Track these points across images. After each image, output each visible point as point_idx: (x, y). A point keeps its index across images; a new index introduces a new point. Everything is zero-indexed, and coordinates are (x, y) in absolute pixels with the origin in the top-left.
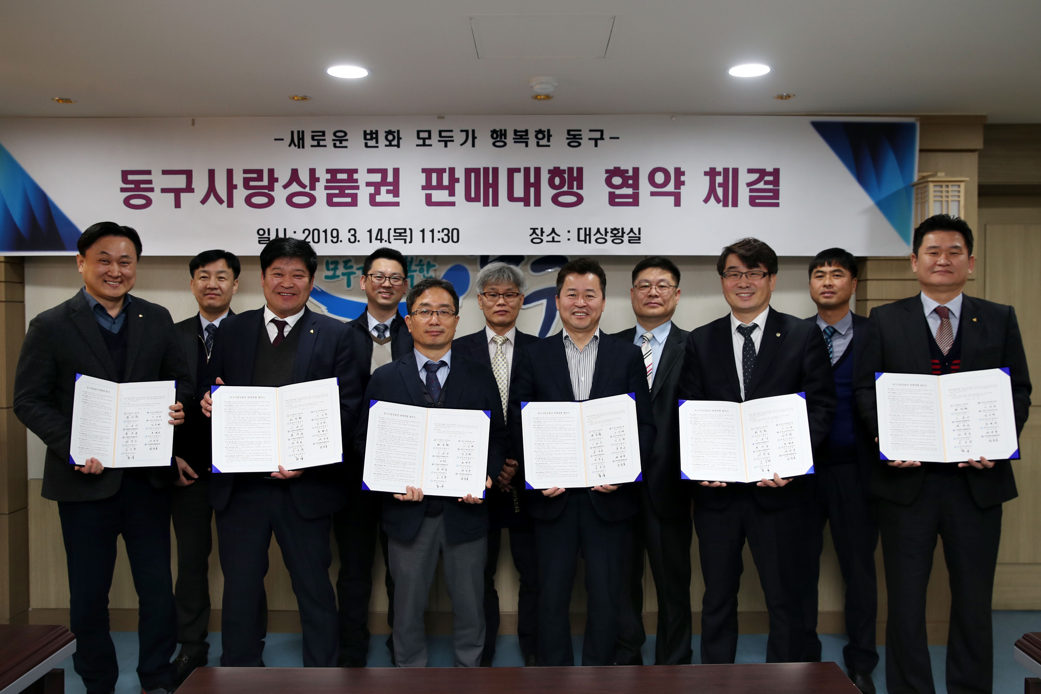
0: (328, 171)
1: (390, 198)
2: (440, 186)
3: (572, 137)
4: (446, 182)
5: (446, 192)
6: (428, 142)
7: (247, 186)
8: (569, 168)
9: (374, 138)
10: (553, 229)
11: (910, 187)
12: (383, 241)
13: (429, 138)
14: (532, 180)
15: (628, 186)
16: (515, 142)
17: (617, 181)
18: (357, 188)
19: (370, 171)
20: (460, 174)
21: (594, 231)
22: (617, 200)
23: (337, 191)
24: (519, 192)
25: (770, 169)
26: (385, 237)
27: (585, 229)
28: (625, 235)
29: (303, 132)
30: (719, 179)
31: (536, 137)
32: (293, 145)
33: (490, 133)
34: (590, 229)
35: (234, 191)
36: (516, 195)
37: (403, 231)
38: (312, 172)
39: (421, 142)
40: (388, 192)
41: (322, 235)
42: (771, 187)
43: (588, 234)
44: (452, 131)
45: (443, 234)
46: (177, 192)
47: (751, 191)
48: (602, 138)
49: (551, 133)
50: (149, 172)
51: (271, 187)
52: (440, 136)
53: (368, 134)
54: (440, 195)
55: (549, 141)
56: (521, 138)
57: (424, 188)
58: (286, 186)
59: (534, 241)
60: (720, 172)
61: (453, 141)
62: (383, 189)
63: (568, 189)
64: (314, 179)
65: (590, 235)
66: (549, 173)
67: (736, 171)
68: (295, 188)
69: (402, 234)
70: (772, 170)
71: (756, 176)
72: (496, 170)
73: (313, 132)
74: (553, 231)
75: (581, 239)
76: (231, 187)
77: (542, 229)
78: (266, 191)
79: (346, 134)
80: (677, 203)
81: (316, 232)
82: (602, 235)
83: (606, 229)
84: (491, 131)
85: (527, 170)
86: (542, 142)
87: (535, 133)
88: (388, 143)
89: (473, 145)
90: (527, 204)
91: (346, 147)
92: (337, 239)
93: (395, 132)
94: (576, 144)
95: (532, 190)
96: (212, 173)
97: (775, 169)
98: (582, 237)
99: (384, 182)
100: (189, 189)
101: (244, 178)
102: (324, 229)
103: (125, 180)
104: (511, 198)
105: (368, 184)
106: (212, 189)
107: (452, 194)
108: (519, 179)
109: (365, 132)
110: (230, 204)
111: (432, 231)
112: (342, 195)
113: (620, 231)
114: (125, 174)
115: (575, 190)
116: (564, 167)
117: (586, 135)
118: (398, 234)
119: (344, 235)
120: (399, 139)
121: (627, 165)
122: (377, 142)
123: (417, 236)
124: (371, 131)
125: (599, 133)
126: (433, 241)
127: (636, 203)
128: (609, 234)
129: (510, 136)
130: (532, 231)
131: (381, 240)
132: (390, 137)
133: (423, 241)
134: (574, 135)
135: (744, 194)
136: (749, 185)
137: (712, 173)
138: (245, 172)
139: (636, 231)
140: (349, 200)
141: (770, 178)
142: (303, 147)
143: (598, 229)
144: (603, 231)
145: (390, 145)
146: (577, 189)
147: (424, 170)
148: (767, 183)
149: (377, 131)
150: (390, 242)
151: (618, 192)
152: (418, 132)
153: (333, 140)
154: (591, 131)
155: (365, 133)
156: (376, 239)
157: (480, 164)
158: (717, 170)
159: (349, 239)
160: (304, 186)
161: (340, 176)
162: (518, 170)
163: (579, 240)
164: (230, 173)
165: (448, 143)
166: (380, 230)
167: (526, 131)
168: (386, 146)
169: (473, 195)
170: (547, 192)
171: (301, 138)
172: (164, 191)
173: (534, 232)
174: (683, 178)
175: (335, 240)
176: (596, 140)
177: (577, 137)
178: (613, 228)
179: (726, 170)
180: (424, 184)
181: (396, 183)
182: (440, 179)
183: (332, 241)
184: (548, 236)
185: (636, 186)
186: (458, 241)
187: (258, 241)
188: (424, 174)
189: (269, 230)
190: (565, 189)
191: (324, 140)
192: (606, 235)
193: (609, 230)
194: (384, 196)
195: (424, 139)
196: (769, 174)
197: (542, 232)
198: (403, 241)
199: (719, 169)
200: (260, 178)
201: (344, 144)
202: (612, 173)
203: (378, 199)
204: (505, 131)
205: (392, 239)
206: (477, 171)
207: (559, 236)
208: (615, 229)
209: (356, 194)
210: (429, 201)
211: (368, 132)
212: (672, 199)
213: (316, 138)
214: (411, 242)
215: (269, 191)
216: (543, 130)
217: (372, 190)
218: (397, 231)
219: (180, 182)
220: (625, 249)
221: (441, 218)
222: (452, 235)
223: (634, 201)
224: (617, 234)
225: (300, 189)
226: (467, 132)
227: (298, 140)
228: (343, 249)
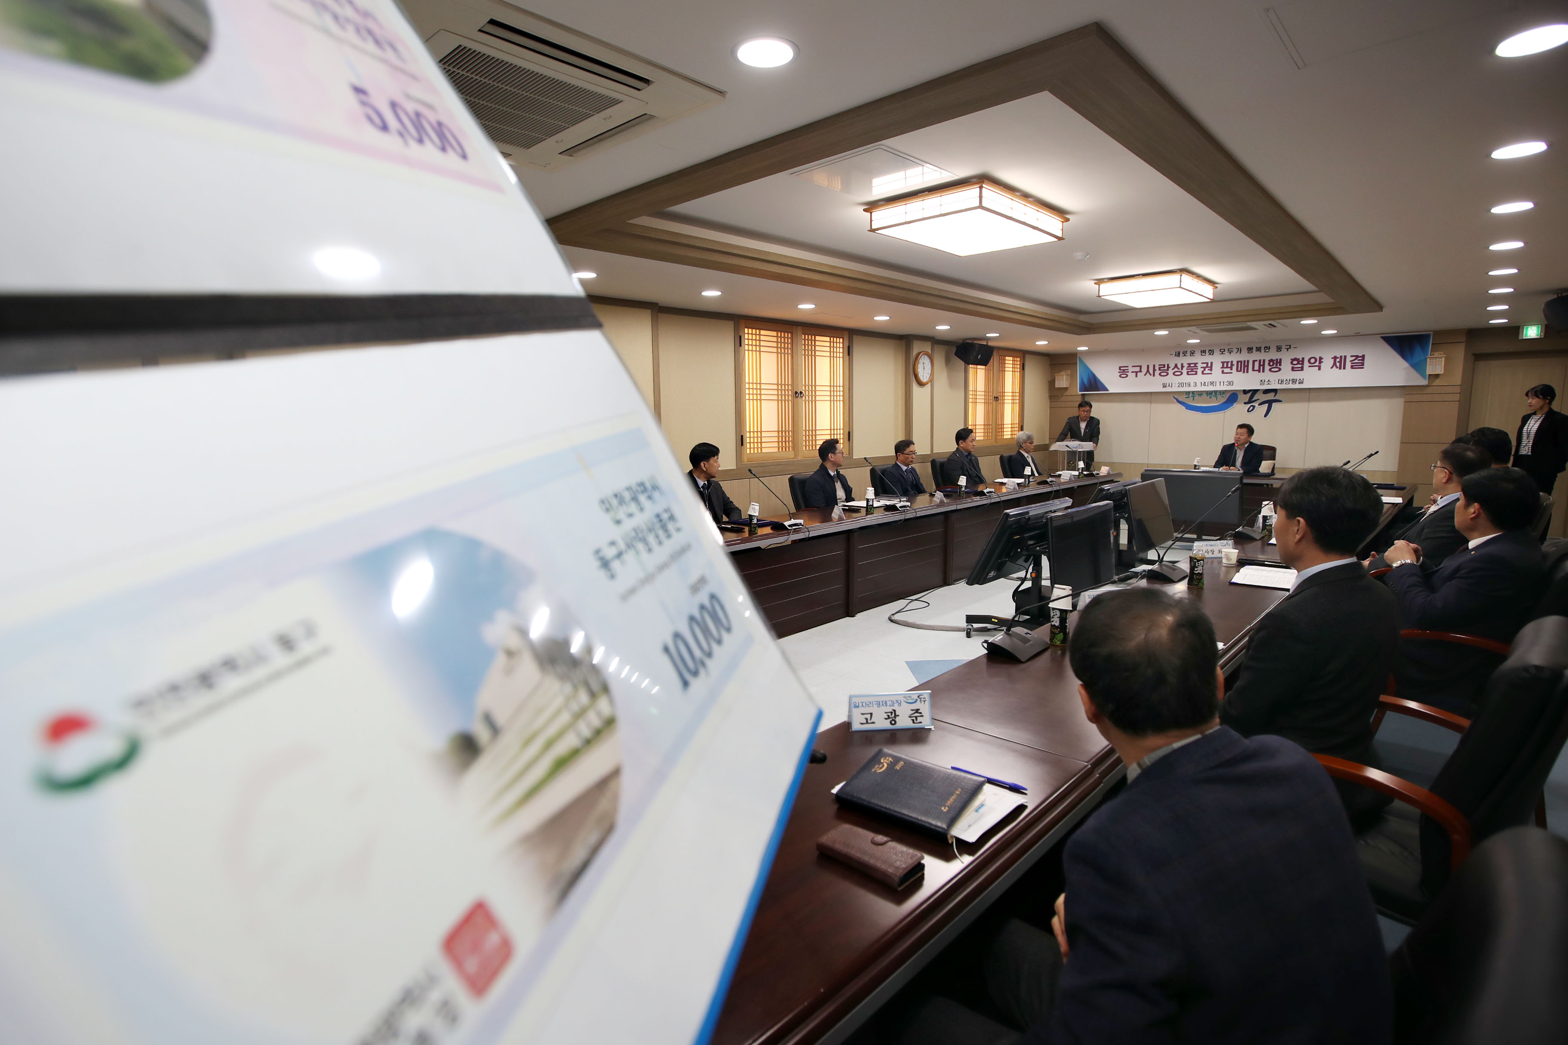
0: (1188, 364)
1: (1209, 372)
2: (1227, 367)
3: (1278, 348)
4: (1229, 366)
5: (1230, 369)
7: (1160, 370)
8: (1276, 359)
9: (1205, 352)
11: (1426, 359)
13: (1224, 351)
14: (1262, 364)
15: (1300, 364)
16: (1256, 351)
17: (1295, 362)
18: (1197, 369)
19: (1202, 363)
20: (1235, 363)
21: (1284, 381)
22: (1295, 369)
23: (1190, 370)
24: (1256, 368)
25: (1360, 355)
26: (1206, 384)
27: (1281, 379)
28: (1297, 381)
30: (1338, 360)
32: (1176, 356)
34: (1283, 379)
36: (1255, 369)
38: (1182, 364)
40: (1209, 370)
41: (1185, 385)
42: (1361, 361)
43: (1282, 381)
44: (1232, 349)
45: (1227, 383)
46: (1137, 372)
47: (1352, 363)
48: (1290, 348)
49: (1270, 347)
50: (1127, 367)
51: (1168, 370)
52: (1228, 350)
54: (1227, 370)
55: (1269, 350)
56: (1259, 350)
57: (1221, 368)
58: (1173, 369)
60: (1339, 357)
61: (1233, 352)
62: (1207, 369)
63: (1276, 366)
64: (1182, 367)
66: (1268, 361)
67: (1345, 357)
68: (1176, 370)
71: (1354, 358)
72: (1248, 361)
74: (1269, 381)
76: (1154, 370)
77: (1264, 380)
78: (1166, 371)
79: (1194, 352)
80: (1319, 369)
84: (1248, 348)
85: (1260, 360)
86: (1266, 351)
87: (1264, 348)
89: (1240, 353)
90: (1259, 372)
91: (1194, 356)
92: (1189, 386)
93: (1212, 350)
94: (1280, 351)
95: (1262, 367)
96: (1148, 366)
97: (1364, 355)
98: (1280, 382)
100: (1140, 371)
101: (1158, 367)
103: (1120, 369)
104: (1253, 370)
105: (1202, 367)
106: (1148, 371)
107: (1231, 369)
108: (1257, 364)
110: (1154, 376)
111: (1224, 382)
112: (1192, 371)
114: (1120, 367)
115: (1278, 366)
116: (1274, 358)
117: (1284, 347)
119: (1192, 384)
120: (1213, 352)
121: (1300, 357)
122: (1205, 354)
123: (1218, 384)
124: (1203, 350)
125: (1289, 346)
126: (1223, 385)
128: (1291, 381)
129: (1254, 349)
132: (1210, 352)
133: (1220, 385)
135: (1348, 364)
136: (1351, 361)
137: (1335, 358)
138: (1159, 365)
139: (1302, 379)
140: (1194, 373)
141: (1361, 358)
142: (1179, 357)
143: (1286, 379)
144: (1288, 380)
145: (1210, 354)
147: (1222, 362)
148: (1359, 360)
149: (1205, 350)
151: (1295, 366)
152: (1220, 350)
153: (1190, 354)
154: (1286, 346)
155: (1201, 351)
156: (1203, 385)
157: (1242, 359)
158: (1337, 357)
160: (1179, 369)
161: (1192, 365)
162: (1257, 361)
163: (1279, 383)
164: (1154, 366)
165: (1231, 353)
166: (1205, 383)
167: (1261, 347)
169: (1239, 370)
170: (1267, 367)
171: (1179, 354)
172: (1132, 372)
173: (1261, 381)
174: (1322, 360)
176: (1288, 349)
177: (1280, 348)
178: (1292, 379)
179: (1342, 357)
181: (1211, 367)
182: (1227, 365)
184: (1266, 382)
185: (1303, 364)
186: (1233, 385)
189: (1166, 383)
190: (1274, 366)
191: (1187, 354)
194: (1207, 371)
195: (1222, 352)
196: (1360, 357)
200: (1164, 367)
202: (1293, 360)
203: (1205, 372)
204: (1253, 347)
206: (1241, 362)
207: (1272, 382)
209: (1197, 371)
210: (1223, 372)
212: (1317, 368)
213: (1184, 353)
214: (1215, 386)
216: (1267, 346)
217: (1203, 369)
219: (1138, 369)
220: (1297, 386)
221: (1227, 378)
222: (1230, 383)
223: (1302, 369)
224: (1294, 381)
225: (1178, 370)
226: (1238, 349)
227: (1178, 354)
228: (1192, 389)
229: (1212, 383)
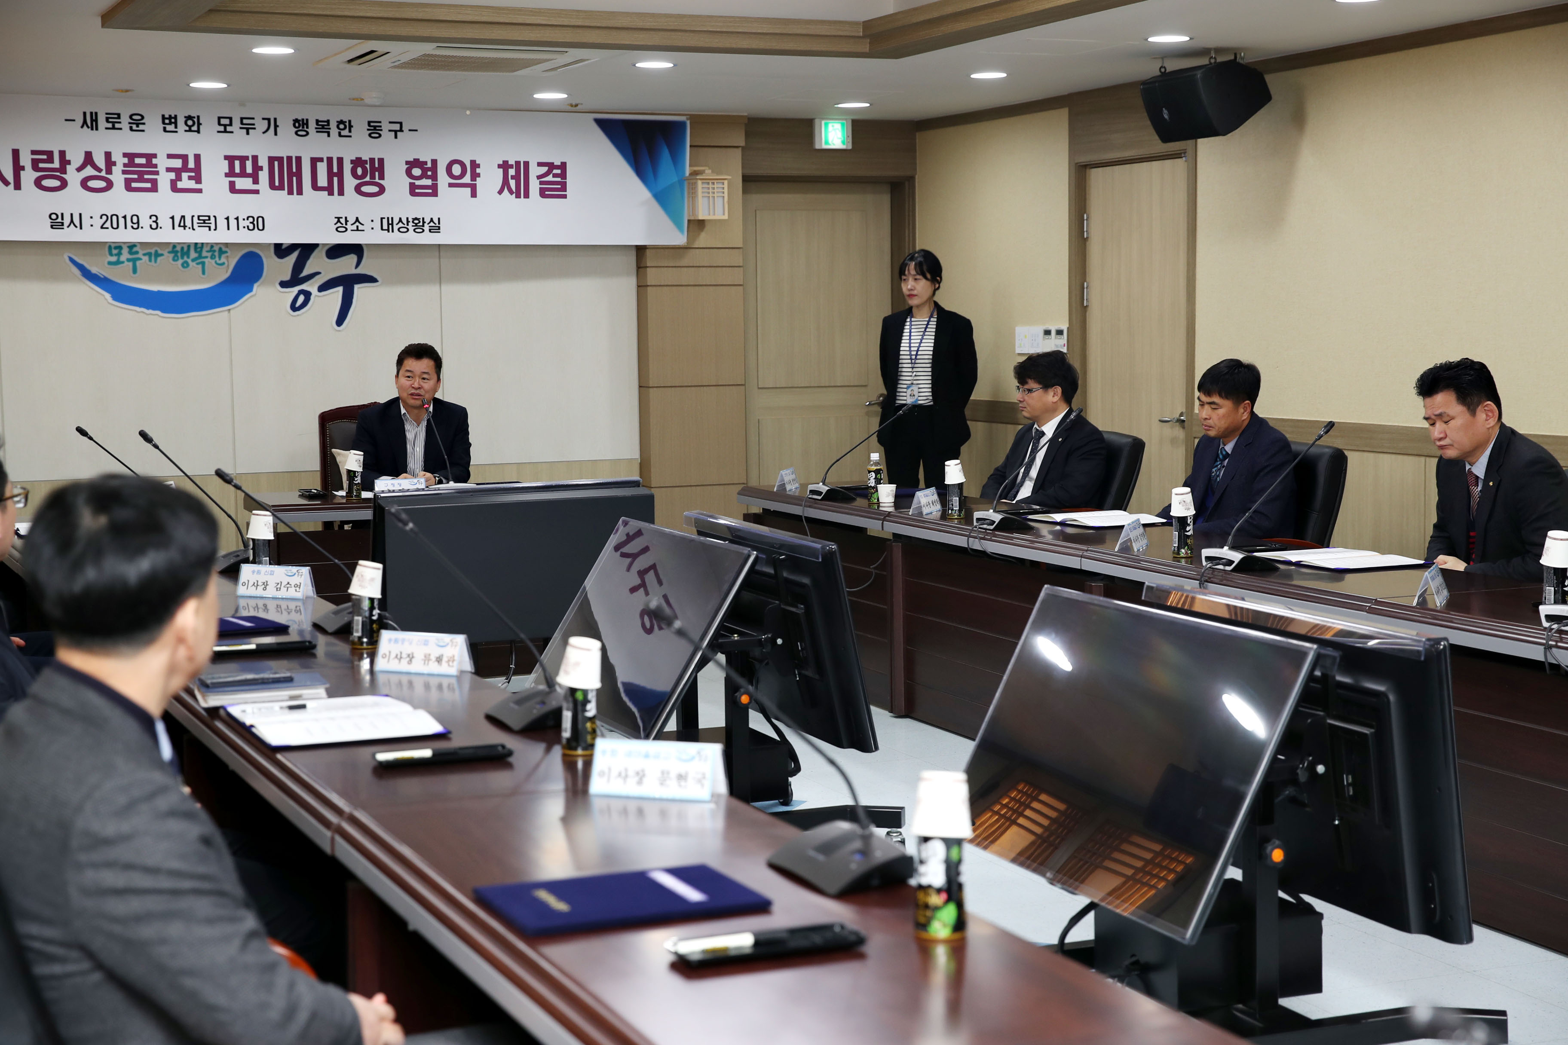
0: (125, 155)
1: (192, 184)
2: (243, 174)
3: (372, 128)
4: (249, 170)
5: (251, 180)
6: (229, 129)
7: (35, 168)
8: (370, 159)
9: (173, 123)
10: (357, 218)
11: (681, 181)
12: (187, 228)
13: (231, 124)
14: (335, 170)
15: (428, 177)
16: (317, 132)
17: (417, 172)
18: (157, 173)
19: (170, 156)
20: (263, 162)
21: (396, 221)
22: (417, 191)
23: (136, 176)
24: (322, 181)
25: (557, 163)
26: (188, 223)
27: (388, 218)
28: (425, 224)
29: (96, 113)
30: (512, 172)
31: (338, 127)
32: (85, 126)
33: (292, 122)
34: (392, 218)
35: (22, 172)
36: (320, 184)
37: (207, 218)
38: (108, 155)
39: (222, 128)
40: (190, 178)
41: (122, 221)
42: (559, 179)
43: (391, 224)
44: (253, 119)
45: (248, 222)
47: (541, 183)
48: (401, 130)
49: (352, 124)
51: (63, 170)
52: (242, 123)
53: (167, 119)
54: (243, 183)
55: (350, 131)
56: (323, 128)
57: (227, 175)
58: (79, 170)
59: (339, 229)
60: (513, 165)
61: (254, 129)
62: (185, 175)
63: (370, 179)
64: (110, 163)
65: (392, 224)
66: (351, 164)
67: (526, 164)
68: (89, 171)
69: (206, 222)
70: (559, 164)
71: (544, 169)
72: (299, 159)
73: (107, 114)
74: (357, 220)
75: (384, 228)
76: (18, 168)
77: (346, 218)
78: (58, 174)
79: (143, 117)
80: (474, 194)
81: (114, 218)
82: (404, 224)
83: (407, 218)
84: (294, 120)
85: (330, 160)
86: (343, 133)
87: (336, 124)
88: (187, 128)
89: (276, 134)
90: (331, 193)
91: (143, 131)
92: (137, 225)
93: (194, 117)
94: (377, 135)
95: (335, 179)
97: (562, 163)
98: (385, 227)
99: (185, 168)
101: (33, 160)
102: (123, 215)
104: (315, 187)
105: (169, 170)
107: (256, 181)
108: (322, 168)
109: (163, 116)
110: (18, 186)
111: (237, 219)
112: (141, 180)
113: (421, 220)
115: (377, 180)
116: (365, 157)
117: (386, 126)
118: (202, 222)
119: (145, 222)
120: (199, 124)
121: (426, 157)
122: (176, 127)
123: (222, 223)
124: (170, 116)
125: (398, 125)
126: (238, 229)
127: (435, 194)
128: (411, 224)
129: (312, 125)
130: (337, 219)
131: (185, 227)
132: (190, 123)
133: (228, 229)
134: (375, 127)
135: (535, 186)
136: (539, 177)
137: (505, 166)
138: (34, 152)
139: (436, 221)
140: (149, 185)
141: (558, 171)
142: (97, 129)
143: (400, 219)
144: (405, 221)
145: (190, 130)
146: (379, 179)
147: (226, 157)
148: (555, 176)
149: (176, 116)
150: (194, 229)
151: (418, 183)
152: (219, 118)
153: (130, 123)
154: (390, 122)
155: (164, 118)
156: (180, 226)
157: (284, 154)
158: (510, 163)
159: (151, 226)
160: (100, 170)
161: (138, 161)
162: (321, 160)
163: (382, 229)
164: (16, 153)
165: (250, 130)
166: (183, 217)
167: (328, 121)
168: (186, 131)
169: (277, 184)
170: (350, 182)
171: (94, 120)
173: (339, 221)
174: (478, 170)
175: (135, 226)
176: (396, 132)
177: (377, 128)
178: (414, 217)
179: (518, 163)
180: (227, 171)
181: (198, 169)
182: (243, 167)
183: (132, 227)
184: (352, 225)
185: (434, 177)
186: (263, 229)
187: (50, 226)
188: (227, 161)
189: (62, 214)
190: (368, 179)
191: (120, 122)
192: (408, 225)
193: (410, 220)
194: (185, 182)
195: (225, 126)
196: (557, 167)
197: (346, 221)
198: (208, 228)
199: (512, 162)
200: (50, 160)
201: (141, 127)
202: (412, 164)
203: (180, 185)
204: (307, 120)
205: (195, 226)
206: (280, 159)
207: (363, 225)
208: (416, 219)
209: (156, 180)
210: (233, 189)
211: (167, 116)
212: (469, 190)
213: (110, 120)
214: (215, 230)
215: (61, 174)
216: (344, 120)
217: (172, 175)
218: (201, 218)
220: (426, 238)
221: (246, 206)
222: (257, 223)
223: (434, 191)
224: (418, 224)
225: (95, 173)
226: (269, 120)
227: (91, 122)
228: (145, 235)
229: (205, 221)
